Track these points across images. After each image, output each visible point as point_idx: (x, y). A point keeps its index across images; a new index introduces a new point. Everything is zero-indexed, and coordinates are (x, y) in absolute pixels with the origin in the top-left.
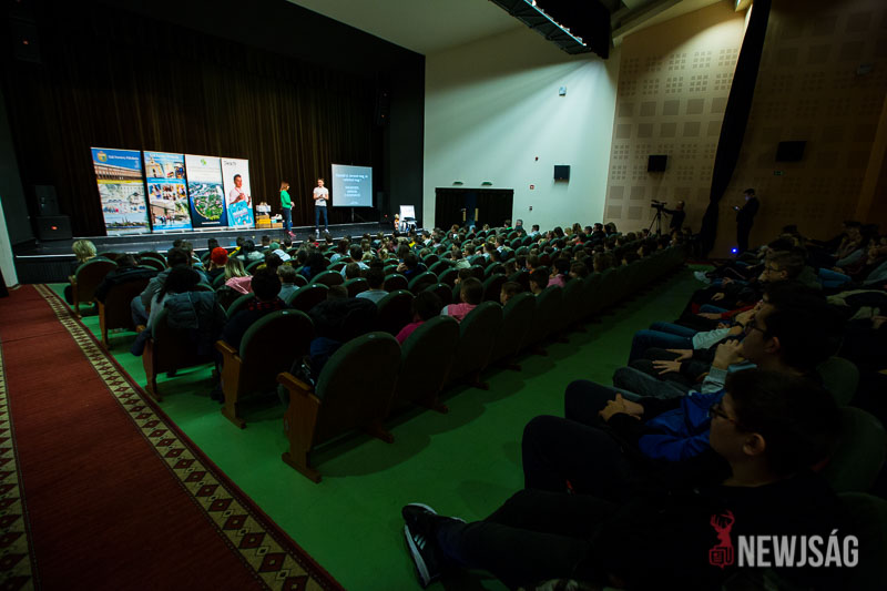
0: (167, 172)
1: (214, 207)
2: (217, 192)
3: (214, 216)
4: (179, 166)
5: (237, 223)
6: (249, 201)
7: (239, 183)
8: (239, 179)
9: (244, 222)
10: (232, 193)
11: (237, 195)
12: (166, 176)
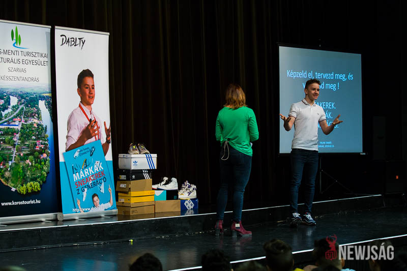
1: (31, 157)
2: (39, 118)
3: (29, 184)
5: (79, 204)
6: (108, 142)
7: (87, 91)
8: (88, 81)
9: (96, 198)
10: (72, 122)
11: (84, 126)
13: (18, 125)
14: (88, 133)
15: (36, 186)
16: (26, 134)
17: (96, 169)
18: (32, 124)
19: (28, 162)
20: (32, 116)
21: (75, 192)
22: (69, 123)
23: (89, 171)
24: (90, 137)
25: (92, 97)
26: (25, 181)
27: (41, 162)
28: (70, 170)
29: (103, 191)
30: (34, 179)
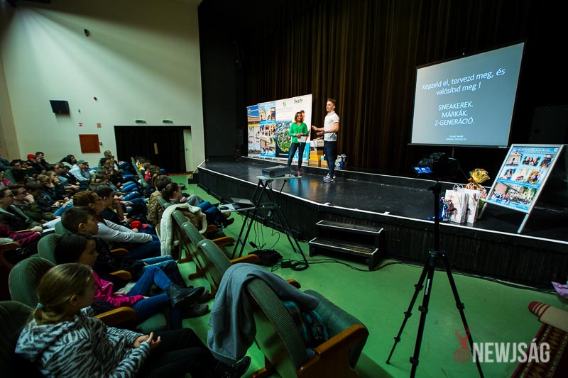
0: (267, 116)
3: (286, 149)
4: (273, 110)
8: (302, 114)
12: (266, 119)
13: (284, 132)
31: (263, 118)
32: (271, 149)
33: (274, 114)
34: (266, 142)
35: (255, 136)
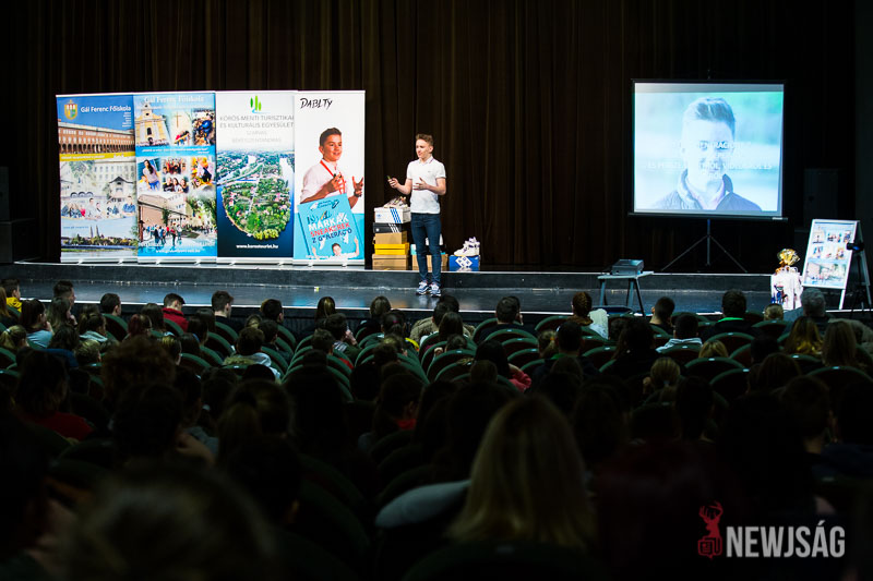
1: (269, 208)
2: (279, 173)
3: (266, 231)
4: (203, 116)
5: (314, 251)
6: (357, 196)
7: (332, 149)
8: (335, 139)
9: (336, 248)
10: (309, 178)
11: (326, 182)
12: (172, 140)
13: (255, 180)
14: (329, 187)
15: (274, 233)
16: (263, 188)
17: (339, 221)
18: (271, 179)
19: (265, 212)
20: (272, 172)
21: (310, 241)
22: (305, 178)
23: (330, 222)
24: (333, 190)
25: (337, 153)
26: (262, 227)
27: (279, 213)
28: (304, 221)
29: (346, 241)
30: (273, 227)
31: (156, 138)
32: (191, 232)
33: (206, 130)
34: (166, 213)
35: (98, 191)
